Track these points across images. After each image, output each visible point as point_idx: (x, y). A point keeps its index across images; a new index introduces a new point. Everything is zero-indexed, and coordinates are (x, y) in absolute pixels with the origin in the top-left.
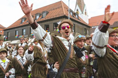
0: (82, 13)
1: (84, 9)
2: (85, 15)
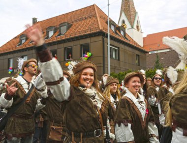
0: (132, 28)
1: (134, 19)
2: (136, 30)
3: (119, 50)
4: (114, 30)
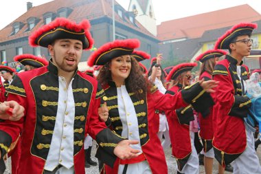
0: (145, 14)
1: (147, 4)
2: (149, 17)
4: (121, 16)
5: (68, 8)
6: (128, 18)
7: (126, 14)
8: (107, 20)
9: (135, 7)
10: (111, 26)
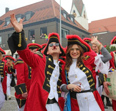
0: (81, 16)
1: (82, 10)
2: (84, 18)
3: (69, 32)
4: (65, 17)
5: (31, 12)
6: (70, 19)
7: (69, 16)
8: (56, 20)
9: (74, 12)
10: (59, 23)
